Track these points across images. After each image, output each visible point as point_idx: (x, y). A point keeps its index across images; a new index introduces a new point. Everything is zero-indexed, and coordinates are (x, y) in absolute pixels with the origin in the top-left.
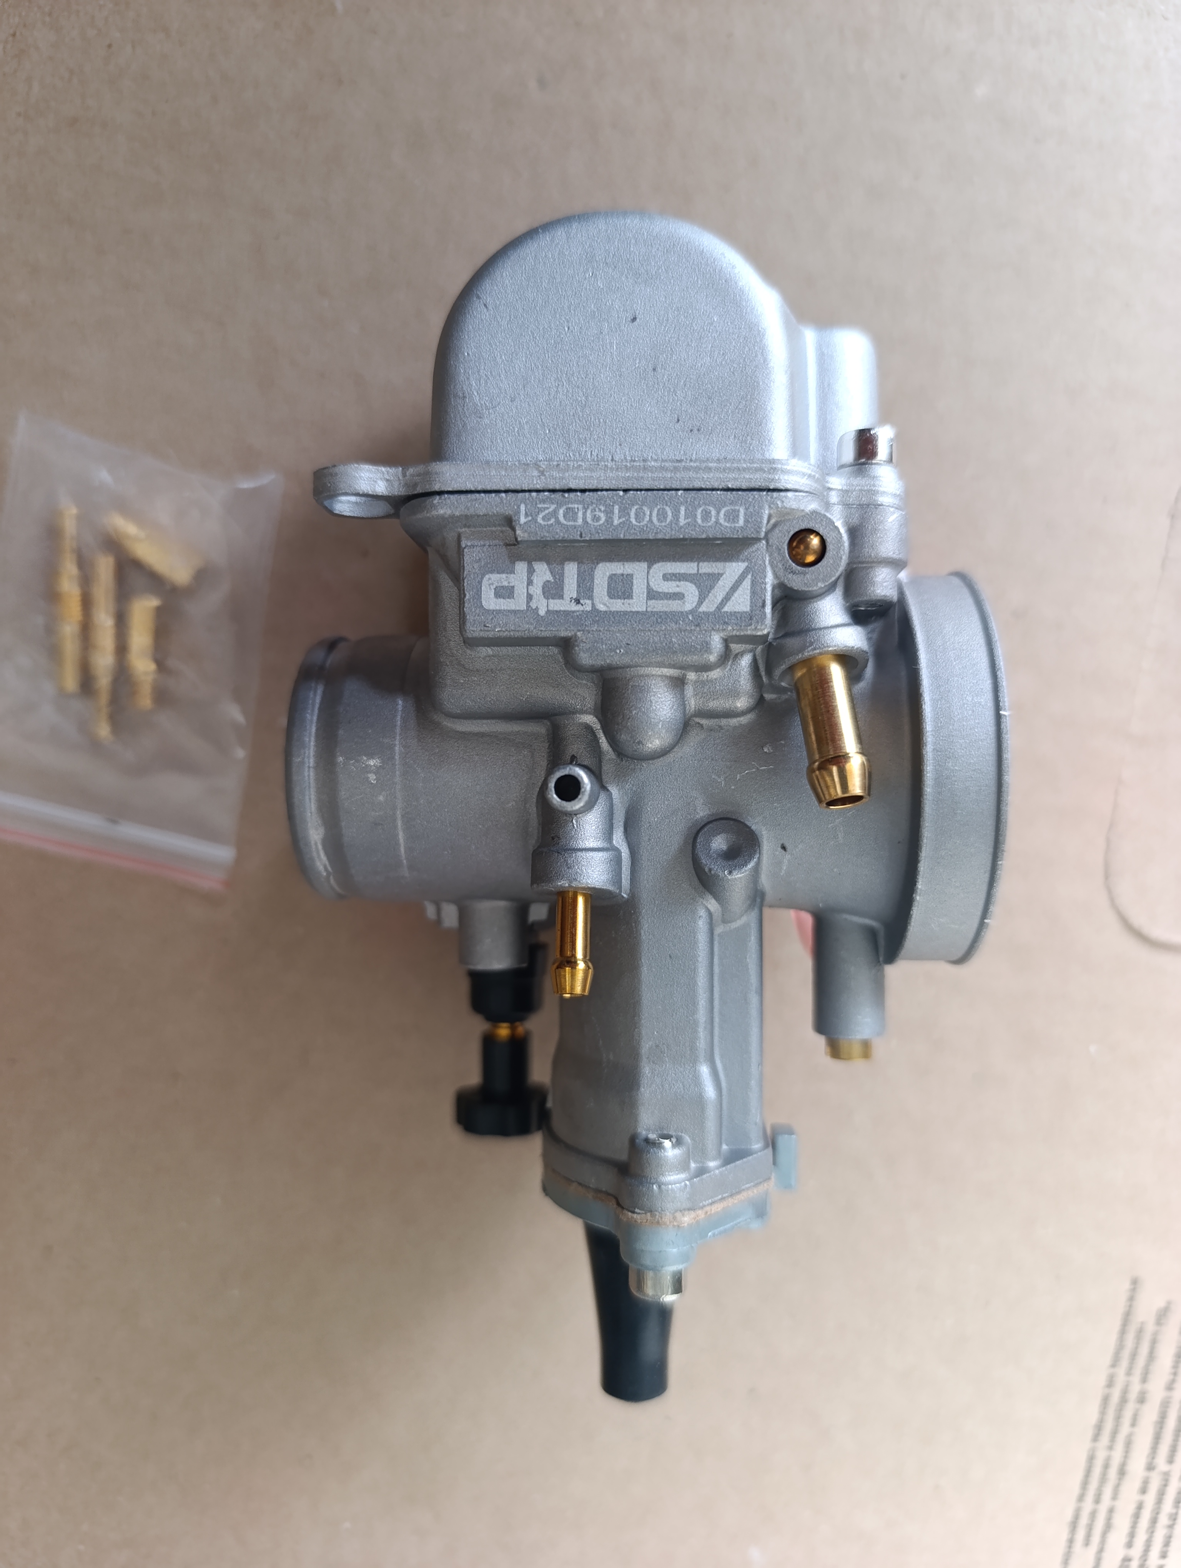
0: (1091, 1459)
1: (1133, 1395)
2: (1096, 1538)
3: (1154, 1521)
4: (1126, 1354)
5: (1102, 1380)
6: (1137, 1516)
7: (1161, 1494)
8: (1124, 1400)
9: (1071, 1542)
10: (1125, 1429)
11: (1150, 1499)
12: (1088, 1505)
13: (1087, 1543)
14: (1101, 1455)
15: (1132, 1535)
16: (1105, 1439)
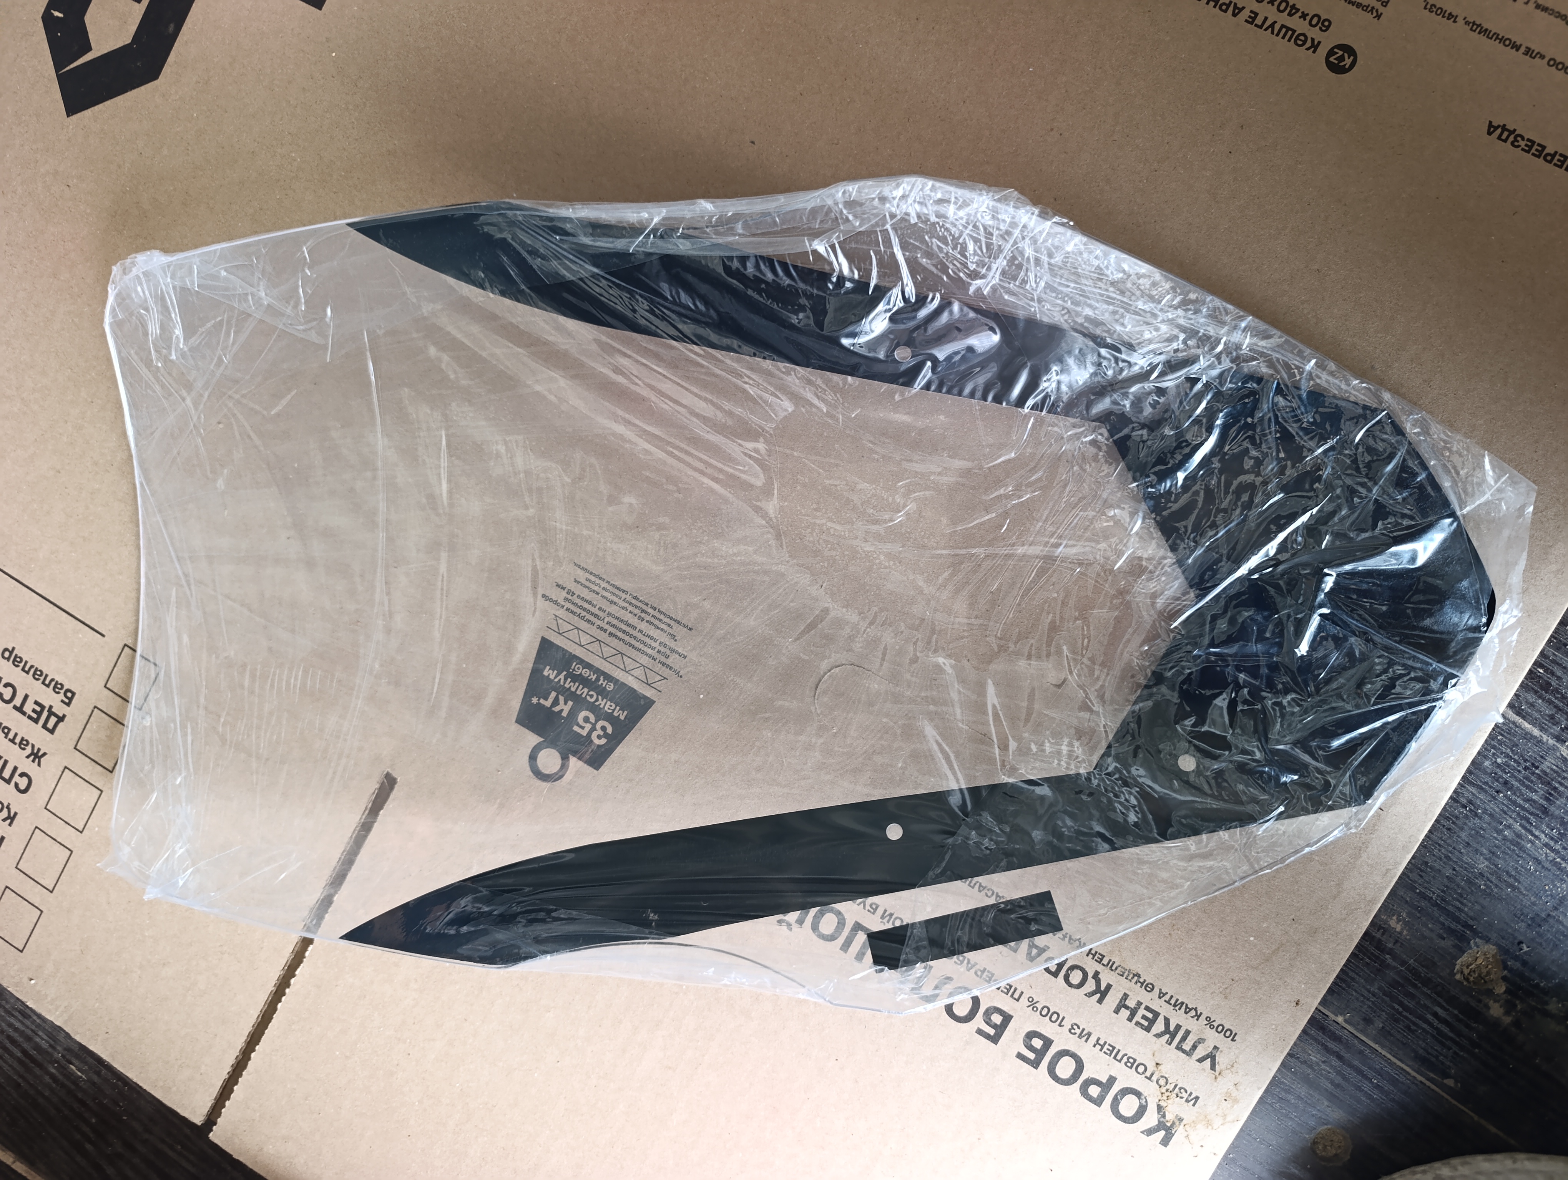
0: (624, 591)
1: (643, 615)
2: (587, 584)
3: (585, 609)
4: (662, 617)
5: (655, 606)
6: (590, 603)
7: (596, 616)
8: (643, 611)
9: (591, 573)
10: (630, 608)
11: (595, 610)
12: (604, 585)
13: (587, 580)
14: (624, 596)
15: (582, 599)
16: (629, 598)
